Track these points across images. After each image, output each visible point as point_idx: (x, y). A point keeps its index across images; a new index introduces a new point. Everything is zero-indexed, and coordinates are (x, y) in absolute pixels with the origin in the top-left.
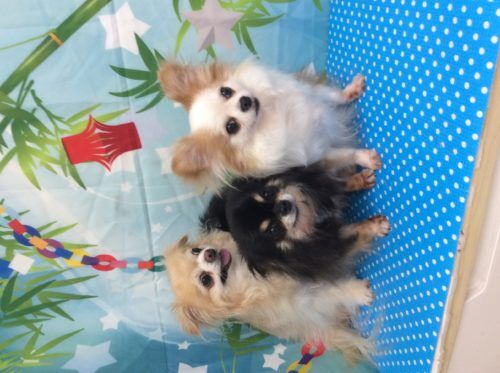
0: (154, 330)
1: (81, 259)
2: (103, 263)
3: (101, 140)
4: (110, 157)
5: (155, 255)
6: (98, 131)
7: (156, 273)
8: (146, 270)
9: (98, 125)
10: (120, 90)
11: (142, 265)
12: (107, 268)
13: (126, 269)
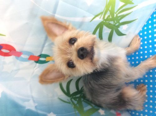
0: (28, 101)
2: (4, 51)
5: (43, 53)
7: (38, 64)
8: (33, 61)
11: (32, 58)
13: (19, 58)
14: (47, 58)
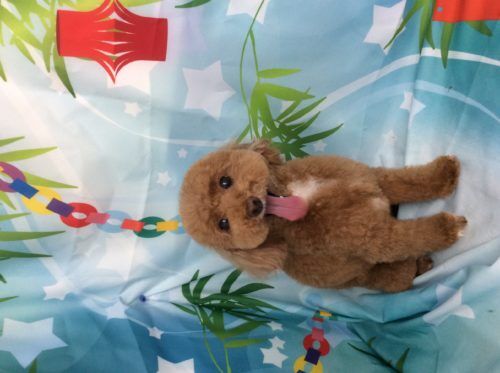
1: (48, 201)
2: (76, 215)
3: (115, 30)
4: (119, 60)
6: (114, 16)
8: (130, 232)
9: (117, 8)
11: (128, 224)
12: (80, 224)
13: (104, 226)
14: (158, 223)
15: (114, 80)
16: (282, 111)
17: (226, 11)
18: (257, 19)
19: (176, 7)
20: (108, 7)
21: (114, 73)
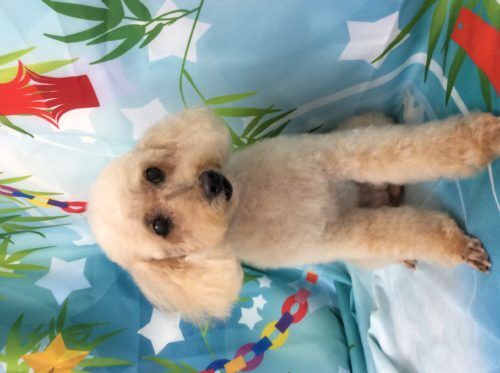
1: (46, 201)
6: (32, 83)
10: (61, 34)
12: (79, 211)
15: (57, 126)
16: (245, 127)
17: (148, 58)
18: (188, 58)
19: (91, 64)
20: (23, 77)
21: (55, 121)
